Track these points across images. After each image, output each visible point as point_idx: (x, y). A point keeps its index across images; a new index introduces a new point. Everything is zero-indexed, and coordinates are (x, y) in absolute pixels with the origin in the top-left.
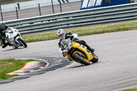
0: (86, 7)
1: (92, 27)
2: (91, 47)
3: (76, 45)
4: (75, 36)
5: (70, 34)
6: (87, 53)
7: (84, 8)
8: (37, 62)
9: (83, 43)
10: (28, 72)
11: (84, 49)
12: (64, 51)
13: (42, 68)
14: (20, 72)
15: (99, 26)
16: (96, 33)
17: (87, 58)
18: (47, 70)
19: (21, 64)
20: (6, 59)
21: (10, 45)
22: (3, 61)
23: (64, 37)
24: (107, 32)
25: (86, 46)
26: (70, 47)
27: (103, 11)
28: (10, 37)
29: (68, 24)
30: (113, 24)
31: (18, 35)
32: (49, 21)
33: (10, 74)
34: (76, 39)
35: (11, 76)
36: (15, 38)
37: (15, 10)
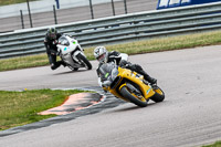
0: (166, 5)
1: (176, 37)
2: (151, 76)
3: (125, 73)
4: (124, 57)
5: (115, 54)
6: (144, 86)
7: (164, 7)
8: (86, 95)
9: (137, 69)
10: (73, 110)
11: (139, 80)
12: (106, 82)
13: (96, 103)
14: (60, 110)
15: (188, 36)
16: (182, 47)
17: (143, 94)
18: (104, 107)
19: (60, 97)
20: (37, 89)
21: (65, 65)
22: (33, 92)
23: (106, 60)
24: (200, 45)
25: (143, 73)
26: (114, 77)
27: (193, 12)
28: (64, 52)
29: (137, 33)
30: (209, 33)
31: (77, 49)
32: (106, 27)
33: (44, 113)
34: (125, 63)
35: (45, 116)
36: (72, 53)
37: (52, 9)
